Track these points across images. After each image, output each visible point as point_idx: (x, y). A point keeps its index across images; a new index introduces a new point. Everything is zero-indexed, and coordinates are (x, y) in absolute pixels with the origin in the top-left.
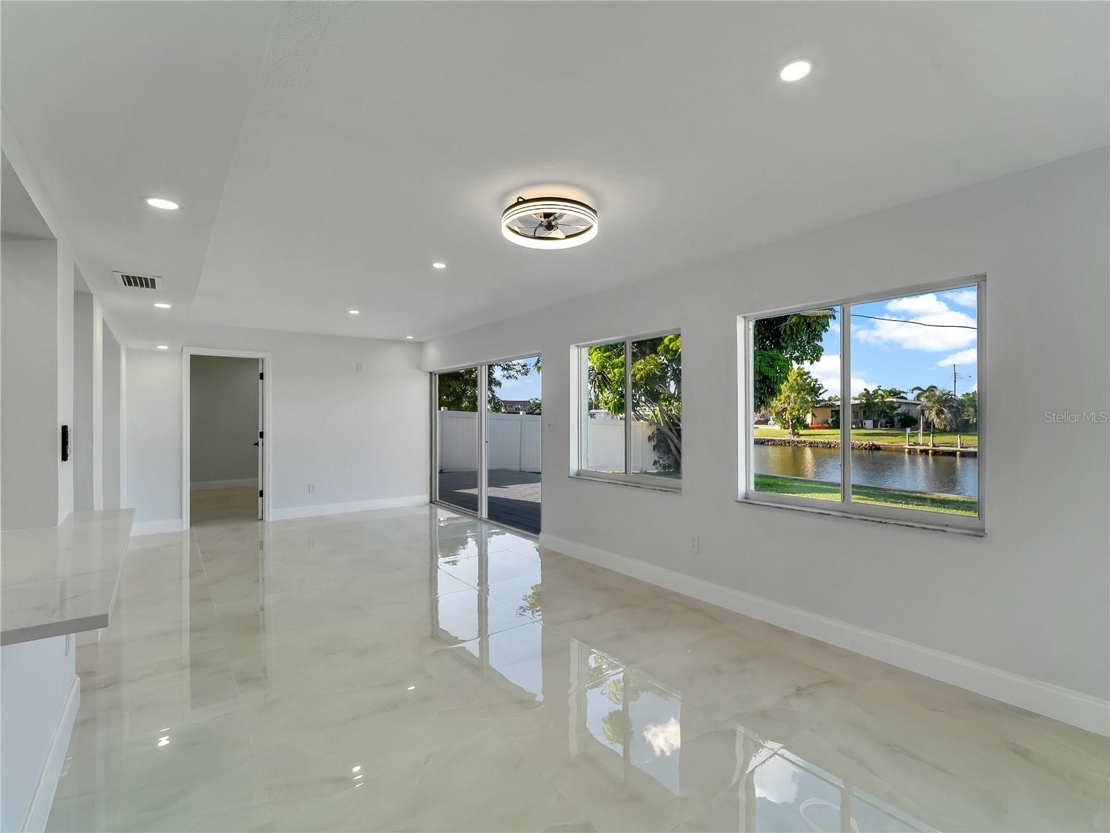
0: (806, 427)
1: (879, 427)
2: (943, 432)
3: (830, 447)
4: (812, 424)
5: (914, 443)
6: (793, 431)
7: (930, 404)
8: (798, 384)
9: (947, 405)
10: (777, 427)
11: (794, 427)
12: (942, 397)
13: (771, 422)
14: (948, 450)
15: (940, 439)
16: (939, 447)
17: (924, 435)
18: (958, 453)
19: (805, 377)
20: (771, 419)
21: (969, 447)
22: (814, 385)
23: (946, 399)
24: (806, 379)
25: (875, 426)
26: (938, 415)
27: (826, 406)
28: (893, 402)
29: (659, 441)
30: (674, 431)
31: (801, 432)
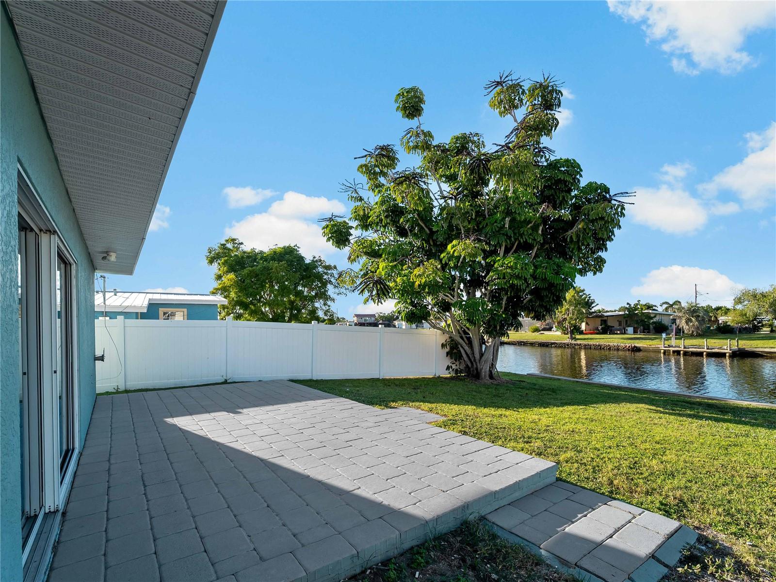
0: (581, 333)
1: (639, 332)
2: (692, 336)
3: (600, 349)
4: (585, 330)
5: (669, 346)
6: (571, 336)
7: (680, 314)
8: (575, 300)
9: (695, 314)
10: (559, 333)
11: (572, 332)
12: (690, 308)
13: (554, 329)
14: (697, 351)
15: (689, 342)
16: (689, 348)
17: (676, 339)
18: (705, 353)
19: (580, 294)
20: (554, 327)
21: (714, 349)
22: (588, 300)
23: (693, 310)
24: (582, 296)
25: (635, 332)
26: (687, 323)
27: (597, 316)
28: (649, 313)
29: (452, 348)
30: (465, 339)
31: (578, 337)
